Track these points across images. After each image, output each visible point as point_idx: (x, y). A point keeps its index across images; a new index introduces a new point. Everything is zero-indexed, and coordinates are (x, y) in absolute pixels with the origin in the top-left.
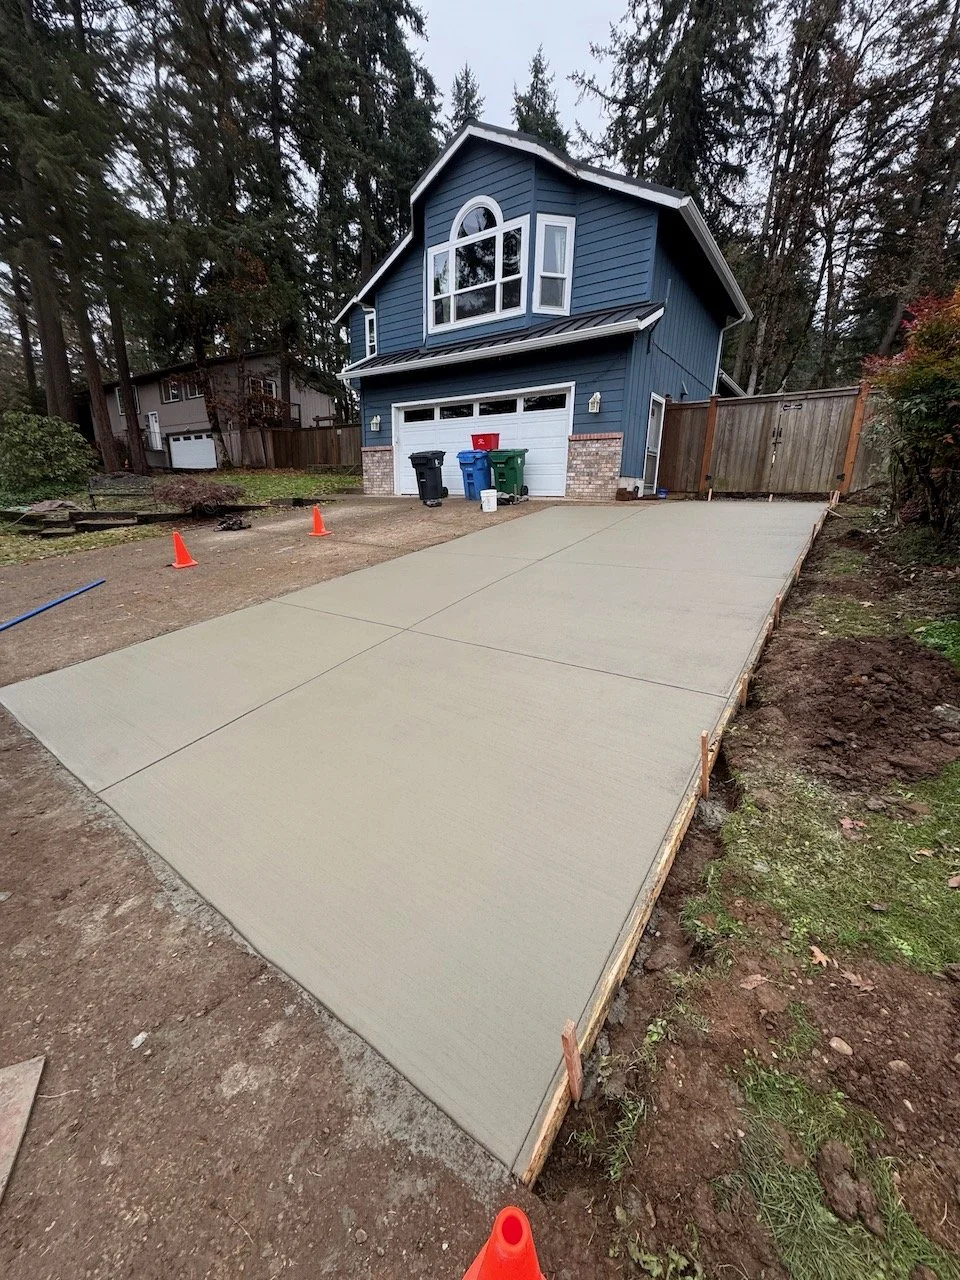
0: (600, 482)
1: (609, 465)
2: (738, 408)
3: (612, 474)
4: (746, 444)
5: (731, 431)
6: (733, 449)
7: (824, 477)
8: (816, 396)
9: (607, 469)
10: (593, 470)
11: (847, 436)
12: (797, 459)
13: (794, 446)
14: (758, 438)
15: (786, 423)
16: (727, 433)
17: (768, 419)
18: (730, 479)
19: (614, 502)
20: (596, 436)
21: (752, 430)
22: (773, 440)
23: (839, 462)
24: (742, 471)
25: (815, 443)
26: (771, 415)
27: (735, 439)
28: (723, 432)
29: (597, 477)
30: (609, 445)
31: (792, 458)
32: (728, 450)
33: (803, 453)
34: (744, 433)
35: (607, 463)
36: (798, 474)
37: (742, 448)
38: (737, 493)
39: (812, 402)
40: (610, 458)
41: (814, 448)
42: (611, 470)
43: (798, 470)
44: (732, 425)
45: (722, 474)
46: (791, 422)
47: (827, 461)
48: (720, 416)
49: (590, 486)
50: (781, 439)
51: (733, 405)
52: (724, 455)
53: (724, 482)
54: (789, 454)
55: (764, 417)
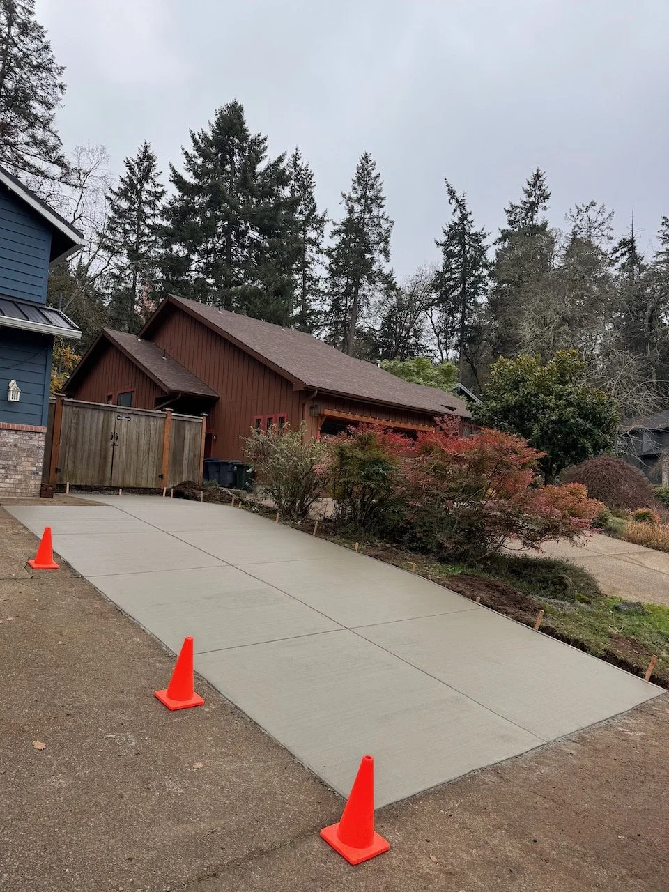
0: (19, 477)
1: (31, 460)
2: (82, 411)
3: (34, 469)
4: (90, 443)
5: (76, 430)
6: (79, 446)
7: (150, 475)
8: (140, 413)
9: (29, 464)
10: (10, 463)
11: (162, 446)
12: (131, 460)
13: (127, 449)
14: (100, 438)
15: (120, 430)
16: (73, 431)
17: (107, 423)
18: (79, 472)
19: (38, 498)
20: (16, 426)
21: (94, 431)
22: (112, 443)
23: (159, 466)
24: (88, 465)
25: (142, 449)
26: (108, 422)
27: (80, 437)
28: (70, 428)
29: (16, 471)
30: (31, 439)
31: (127, 458)
32: (75, 447)
33: (134, 456)
34: (88, 433)
35: (29, 456)
36: (132, 472)
37: (86, 446)
38: (86, 486)
39: (137, 417)
40: (31, 452)
41: (141, 452)
42: (33, 464)
43: (132, 468)
44: (77, 424)
45: (70, 468)
46: (124, 430)
47: (151, 464)
48: (66, 413)
49: (7, 480)
50: (117, 443)
51: (77, 407)
52: (72, 450)
53: (74, 476)
54: (124, 454)
55: (103, 422)
